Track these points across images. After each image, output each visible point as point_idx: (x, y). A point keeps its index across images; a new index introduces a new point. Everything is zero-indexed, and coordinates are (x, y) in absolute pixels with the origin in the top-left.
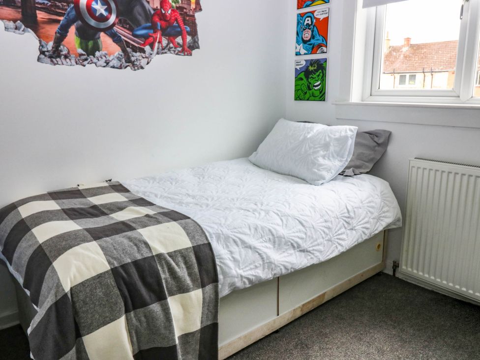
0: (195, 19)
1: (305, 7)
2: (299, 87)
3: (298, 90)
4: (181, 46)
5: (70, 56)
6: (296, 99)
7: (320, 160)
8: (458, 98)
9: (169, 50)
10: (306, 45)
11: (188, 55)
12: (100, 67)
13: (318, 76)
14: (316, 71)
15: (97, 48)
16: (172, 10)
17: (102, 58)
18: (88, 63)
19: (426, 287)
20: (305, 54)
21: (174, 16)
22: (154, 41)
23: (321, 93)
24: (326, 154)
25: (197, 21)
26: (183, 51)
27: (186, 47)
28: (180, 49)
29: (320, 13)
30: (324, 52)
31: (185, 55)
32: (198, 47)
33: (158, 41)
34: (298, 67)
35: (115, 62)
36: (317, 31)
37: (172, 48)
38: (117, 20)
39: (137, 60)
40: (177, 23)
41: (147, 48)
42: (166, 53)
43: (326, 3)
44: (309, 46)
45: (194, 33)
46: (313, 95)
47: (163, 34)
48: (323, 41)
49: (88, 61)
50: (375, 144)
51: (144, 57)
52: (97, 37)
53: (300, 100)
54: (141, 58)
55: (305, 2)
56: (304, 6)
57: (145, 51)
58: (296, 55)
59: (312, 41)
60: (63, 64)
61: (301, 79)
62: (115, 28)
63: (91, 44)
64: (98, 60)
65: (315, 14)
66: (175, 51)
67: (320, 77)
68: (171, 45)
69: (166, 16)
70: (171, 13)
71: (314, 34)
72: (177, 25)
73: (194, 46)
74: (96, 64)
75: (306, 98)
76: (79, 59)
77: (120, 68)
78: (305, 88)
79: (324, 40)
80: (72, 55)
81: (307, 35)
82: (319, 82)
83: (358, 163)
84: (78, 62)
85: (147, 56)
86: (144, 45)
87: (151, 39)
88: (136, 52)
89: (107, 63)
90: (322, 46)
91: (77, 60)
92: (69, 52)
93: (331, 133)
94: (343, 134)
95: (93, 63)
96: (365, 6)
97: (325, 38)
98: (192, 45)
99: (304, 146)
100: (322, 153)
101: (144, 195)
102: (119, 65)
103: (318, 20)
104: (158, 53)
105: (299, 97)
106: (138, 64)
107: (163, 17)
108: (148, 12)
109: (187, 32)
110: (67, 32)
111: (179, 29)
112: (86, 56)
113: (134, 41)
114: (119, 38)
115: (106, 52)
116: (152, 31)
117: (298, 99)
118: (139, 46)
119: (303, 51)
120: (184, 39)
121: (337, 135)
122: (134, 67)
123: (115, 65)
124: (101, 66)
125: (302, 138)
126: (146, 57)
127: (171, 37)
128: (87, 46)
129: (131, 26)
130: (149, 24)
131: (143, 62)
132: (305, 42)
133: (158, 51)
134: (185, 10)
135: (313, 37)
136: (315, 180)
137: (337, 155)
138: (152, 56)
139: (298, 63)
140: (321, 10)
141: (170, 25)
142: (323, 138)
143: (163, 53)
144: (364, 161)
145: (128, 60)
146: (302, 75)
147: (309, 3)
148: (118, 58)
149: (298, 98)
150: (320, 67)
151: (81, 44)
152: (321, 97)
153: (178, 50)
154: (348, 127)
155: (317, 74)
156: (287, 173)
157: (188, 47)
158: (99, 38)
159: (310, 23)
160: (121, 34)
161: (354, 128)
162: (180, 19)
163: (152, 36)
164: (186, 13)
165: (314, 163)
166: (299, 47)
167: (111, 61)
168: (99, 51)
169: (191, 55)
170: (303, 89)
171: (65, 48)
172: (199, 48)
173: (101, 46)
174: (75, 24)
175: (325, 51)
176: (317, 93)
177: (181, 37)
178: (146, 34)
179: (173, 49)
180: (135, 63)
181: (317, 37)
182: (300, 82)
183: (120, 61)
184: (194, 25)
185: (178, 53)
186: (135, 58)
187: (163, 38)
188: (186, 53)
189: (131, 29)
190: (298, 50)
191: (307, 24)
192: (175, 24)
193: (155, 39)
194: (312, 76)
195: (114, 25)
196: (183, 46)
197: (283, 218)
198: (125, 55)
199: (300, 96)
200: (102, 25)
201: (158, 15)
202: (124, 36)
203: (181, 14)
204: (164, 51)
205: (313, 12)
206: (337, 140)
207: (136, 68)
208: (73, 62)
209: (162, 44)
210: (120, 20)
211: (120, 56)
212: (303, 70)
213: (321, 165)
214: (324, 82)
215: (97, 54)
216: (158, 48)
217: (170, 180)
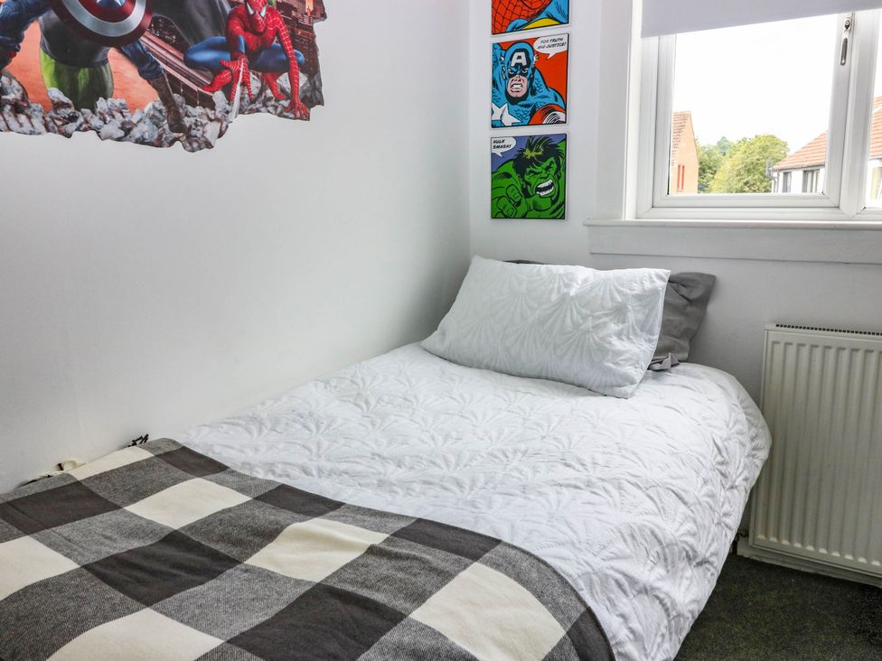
0: (314, 37)
1: (512, 31)
2: (501, 192)
3: (500, 198)
4: (288, 97)
5: (29, 107)
6: (494, 216)
7: (614, 342)
8: (837, 210)
9: (265, 105)
10: (516, 107)
11: (301, 118)
12: (109, 141)
13: (547, 169)
14: (543, 158)
15: (99, 88)
16: (269, 10)
17: (113, 117)
18: (78, 129)
19: (803, 569)
20: (513, 125)
21: (274, 23)
22: (232, 79)
23: (554, 202)
24: (622, 330)
25: (319, 42)
26: (292, 108)
27: (298, 101)
28: (286, 103)
29: (547, 44)
30: (559, 122)
31: (295, 118)
32: (321, 102)
33: (240, 81)
34: (498, 152)
35: (145, 129)
36: (541, 79)
37: (270, 99)
38: (148, 21)
39: (196, 125)
40: (280, 41)
41: (219, 97)
42: (258, 111)
43: (562, 23)
44: (524, 109)
45: (312, 68)
46: (536, 208)
47: (252, 66)
48: (556, 100)
49: (78, 123)
50: (685, 301)
51: (213, 117)
52: (100, 58)
53: (506, 217)
54: (205, 121)
55: (511, 21)
56: (510, 28)
57: (214, 104)
58: (493, 126)
59: (531, 100)
60: (9, 129)
61: (508, 175)
62: (142, 38)
63: (83, 75)
64: (104, 121)
65: (536, 46)
66: (276, 108)
67: (552, 172)
68: (269, 93)
69: (258, 21)
70: (267, 15)
71: (534, 84)
72: (279, 45)
73: (313, 98)
74: (98, 133)
75: (520, 215)
76: (53, 114)
77: (158, 143)
78: (516, 194)
79: (558, 96)
80: (34, 106)
81: (519, 87)
82: (550, 181)
83: (668, 341)
84: (51, 124)
85: (219, 116)
86: (212, 88)
87: (226, 75)
88: (194, 105)
89: (127, 129)
90: (554, 110)
91: (48, 119)
92: (25, 96)
93: (622, 285)
94: (648, 285)
95: (90, 128)
96: (646, 33)
97: (562, 92)
98: (308, 94)
99: (569, 315)
100: (613, 327)
101: (274, 473)
102: (156, 137)
103: (542, 57)
104: (241, 111)
105: (502, 212)
106: (199, 134)
107: (250, 24)
108: (219, 8)
109: (300, 64)
110: (20, 39)
111: (284, 57)
112: (72, 110)
113: (188, 77)
114: (154, 66)
115: (123, 101)
116: (227, 56)
117: (500, 215)
118: (201, 90)
119: (508, 119)
120: (293, 81)
121: (637, 289)
122: (190, 144)
123: (146, 136)
124: (110, 137)
125: (554, 297)
126: (217, 120)
127: (269, 74)
128: (74, 82)
129: (183, 39)
130: (221, 38)
131: (212, 129)
132: (513, 101)
133: (241, 105)
134: (294, 13)
135: (532, 90)
136: (612, 386)
137: (642, 330)
138: (231, 117)
139: (497, 143)
140: (550, 38)
141: (265, 45)
142: (608, 296)
143: (251, 111)
144: (676, 337)
145: (177, 125)
146: (509, 168)
147: (521, 22)
148: (152, 117)
149: (498, 213)
150: (553, 151)
151: (58, 74)
152: (554, 212)
153: (283, 106)
154: (652, 271)
155: (547, 163)
156: (535, 373)
157: (303, 100)
158: (105, 62)
159: (524, 64)
160: (158, 57)
161: (665, 273)
162: (285, 32)
163: (228, 68)
164: (296, 19)
165: (603, 350)
166: (498, 112)
167: (136, 125)
168: (106, 98)
169: (308, 118)
170: (511, 195)
171: (15, 83)
172: (323, 105)
173: (110, 85)
174: (41, 18)
175: (562, 119)
176: (546, 204)
177: (287, 74)
178: (215, 60)
179: (273, 102)
180: (193, 132)
181: (544, 91)
182: (506, 182)
183: (159, 127)
184: (311, 50)
185: (281, 112)
186: (193, 120)
187: (252, 75)
188: (298, 114)
189: (181, 46)
190: (496, 117)
191: (517, 65)
192: (275, 43)
193: (235, 76)
194: (531, 169)
195: (140, 31)
196: (290, 97)
197: (650, 492)
198: (169, 111)
199: (503, 209)
200: (112, 30)
201: (240, 17)
202: (167, 64)
203: (286, 22)
204: (253, 106)
205: (530, 42)
206: (639, 298)
207: (195, 145)
208: (38, 123)
209: (249, 89)
210: (155, 21)
211: (157, 114)
212: (511, 157)
213: (618, 353)
214: (561, 181)
215: (102, 104)
216: (242, 99)
217: (298, 418)
